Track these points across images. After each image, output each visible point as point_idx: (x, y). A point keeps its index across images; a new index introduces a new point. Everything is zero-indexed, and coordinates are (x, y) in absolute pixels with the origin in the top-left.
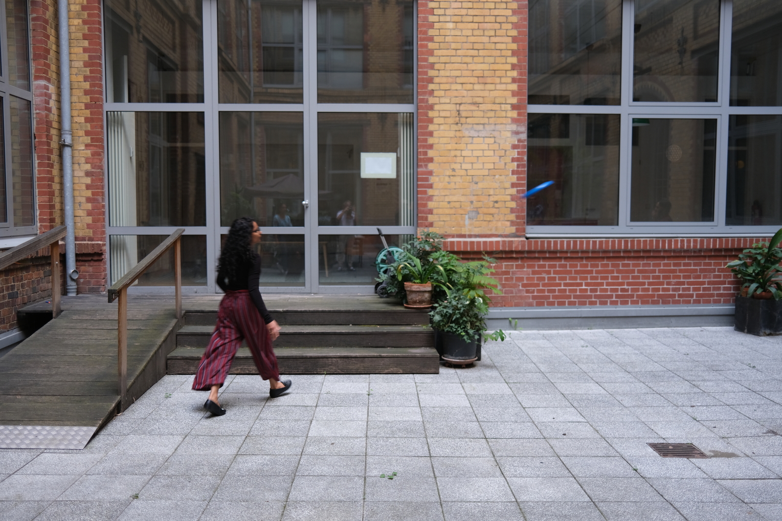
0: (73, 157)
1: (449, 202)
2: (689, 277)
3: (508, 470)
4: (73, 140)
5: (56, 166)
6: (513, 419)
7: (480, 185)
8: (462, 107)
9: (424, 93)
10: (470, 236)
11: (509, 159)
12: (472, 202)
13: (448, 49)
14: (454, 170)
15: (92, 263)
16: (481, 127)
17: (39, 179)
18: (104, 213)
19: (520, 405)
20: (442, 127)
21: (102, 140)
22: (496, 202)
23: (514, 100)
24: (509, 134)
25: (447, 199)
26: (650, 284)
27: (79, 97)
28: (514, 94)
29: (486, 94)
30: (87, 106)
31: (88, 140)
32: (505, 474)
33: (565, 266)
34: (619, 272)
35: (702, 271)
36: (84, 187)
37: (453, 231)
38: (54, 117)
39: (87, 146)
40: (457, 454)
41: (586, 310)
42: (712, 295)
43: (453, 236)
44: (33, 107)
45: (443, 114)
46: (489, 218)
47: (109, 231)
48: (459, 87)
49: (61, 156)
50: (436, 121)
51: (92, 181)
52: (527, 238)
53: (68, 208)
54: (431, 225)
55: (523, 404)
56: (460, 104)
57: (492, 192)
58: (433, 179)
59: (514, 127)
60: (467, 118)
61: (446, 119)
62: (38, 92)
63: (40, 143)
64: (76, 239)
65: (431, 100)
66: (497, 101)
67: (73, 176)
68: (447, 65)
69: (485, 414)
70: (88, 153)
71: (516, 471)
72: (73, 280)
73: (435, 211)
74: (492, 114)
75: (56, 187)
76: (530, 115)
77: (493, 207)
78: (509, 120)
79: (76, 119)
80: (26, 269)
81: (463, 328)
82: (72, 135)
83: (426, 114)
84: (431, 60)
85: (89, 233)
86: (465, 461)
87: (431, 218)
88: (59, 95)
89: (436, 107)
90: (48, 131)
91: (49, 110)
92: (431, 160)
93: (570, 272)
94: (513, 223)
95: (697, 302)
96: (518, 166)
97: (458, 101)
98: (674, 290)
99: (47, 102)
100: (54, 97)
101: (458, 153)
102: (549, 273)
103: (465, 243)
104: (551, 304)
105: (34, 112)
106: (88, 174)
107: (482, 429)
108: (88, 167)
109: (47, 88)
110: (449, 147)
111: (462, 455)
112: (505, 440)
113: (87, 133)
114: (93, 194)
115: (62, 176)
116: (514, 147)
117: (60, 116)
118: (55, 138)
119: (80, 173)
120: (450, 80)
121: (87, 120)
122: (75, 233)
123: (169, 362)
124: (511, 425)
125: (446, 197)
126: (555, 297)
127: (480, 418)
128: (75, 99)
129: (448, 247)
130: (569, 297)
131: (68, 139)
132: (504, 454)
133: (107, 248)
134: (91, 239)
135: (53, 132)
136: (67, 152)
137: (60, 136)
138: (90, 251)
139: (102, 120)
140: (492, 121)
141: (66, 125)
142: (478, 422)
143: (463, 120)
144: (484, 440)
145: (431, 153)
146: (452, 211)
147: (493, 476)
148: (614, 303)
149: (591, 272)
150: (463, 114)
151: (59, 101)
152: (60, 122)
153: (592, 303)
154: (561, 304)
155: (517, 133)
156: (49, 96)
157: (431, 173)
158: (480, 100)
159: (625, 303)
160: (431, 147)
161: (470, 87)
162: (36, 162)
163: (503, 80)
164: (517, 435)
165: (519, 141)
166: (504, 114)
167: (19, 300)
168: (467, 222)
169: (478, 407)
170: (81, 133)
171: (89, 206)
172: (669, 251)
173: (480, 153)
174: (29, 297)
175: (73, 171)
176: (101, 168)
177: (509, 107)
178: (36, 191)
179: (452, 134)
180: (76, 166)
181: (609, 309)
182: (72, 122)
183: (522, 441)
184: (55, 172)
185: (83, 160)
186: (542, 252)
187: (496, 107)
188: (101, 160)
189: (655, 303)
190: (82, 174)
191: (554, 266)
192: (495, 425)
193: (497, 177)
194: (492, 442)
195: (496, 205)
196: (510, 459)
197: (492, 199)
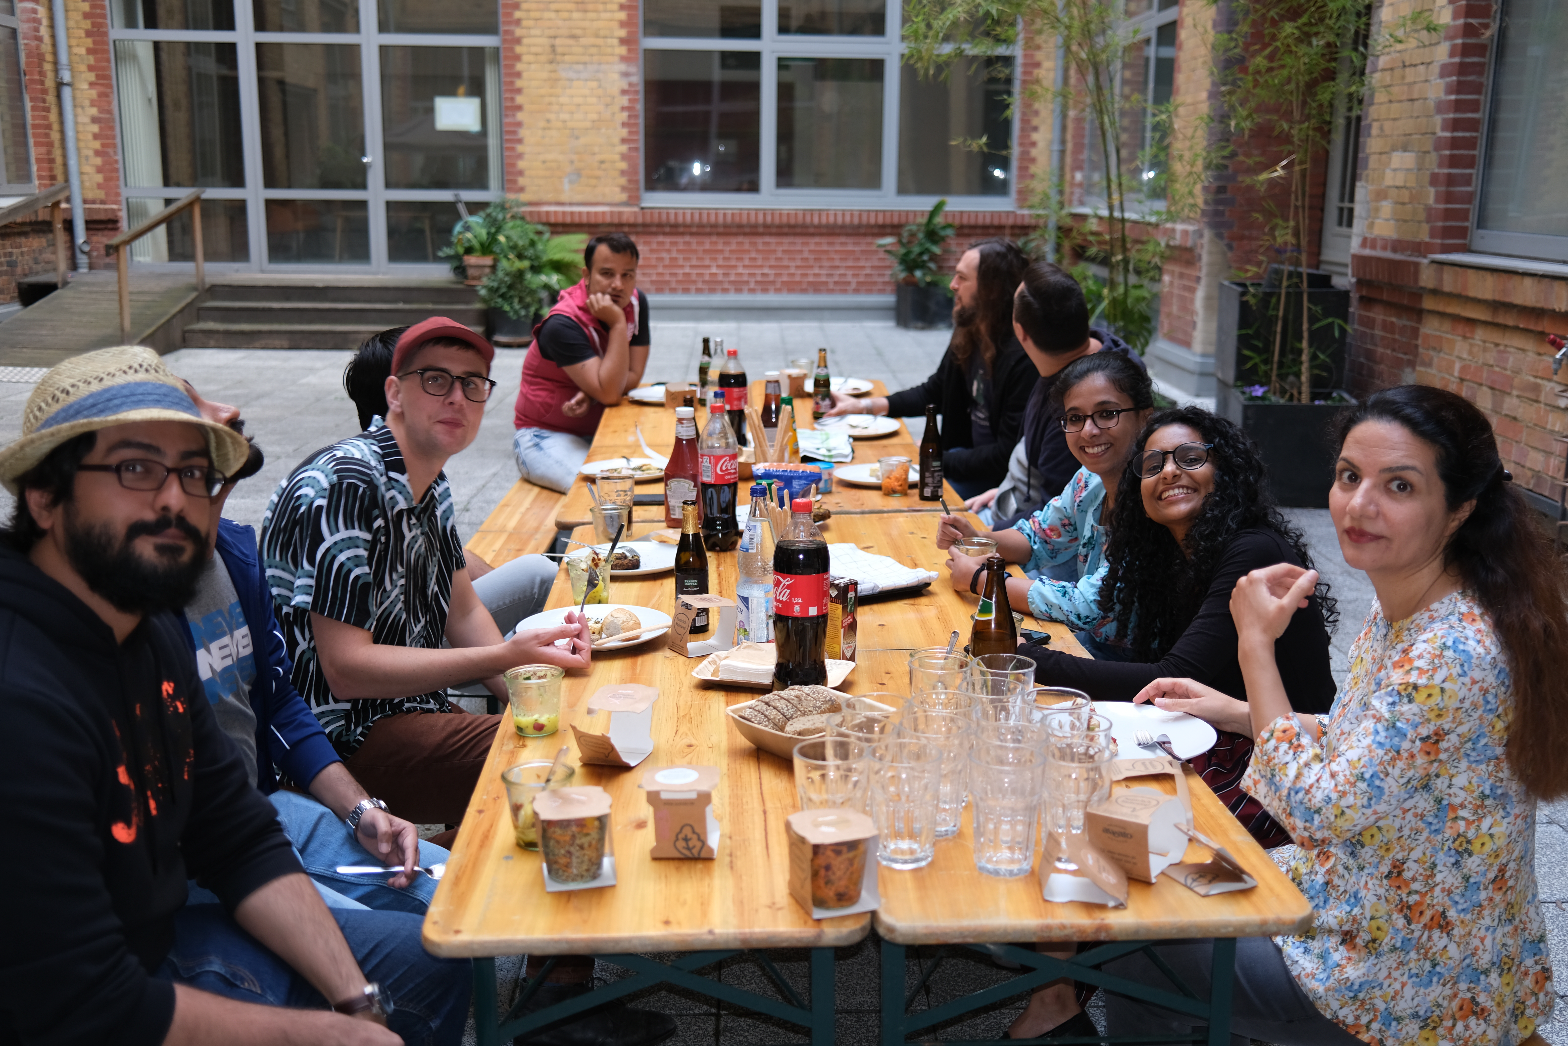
0: (74, 98)
1: (544, 162)
2: (844, 259)
4: (73, 77)
5: (54, 110)
7: (583, 141)
8: (558, 42)
9: (509, 23)
10: (571, 204)
11: (616, 108)
12: (572, 162)
14: (548, 121)
15: (106, 232)
16: (581, 67)
17: (34, 126)
18: (117, 170)
20: (533, 66)
21: (108, 77)
22: (602, 162)
23: (623, 33)
24: (616, 76)
25: (541, 158)
26: (797, 267)
27: (77, 22)
28: (623, 24)
29: (586, 24)
30: (88, 34)
31: (92, 77)
33: (689, 243)
34: (758, 251)
35: (863, 252)
36: (90, 137)
37: (550, 197)
38: (46, 47)
39: (92, 84)
41: (717, 299)
42: (875, 283)
43: (549, 204)
44: (20, 36)
45: (534, 49)
46: (593, 182)
47: (125, 193)
48: (552, 15)
49: (59, 96)
50: (525, 58)
51: (101, 129)
52: (642, 208)
53: (73, 162)
54: (522, 190)
56: (555, 37)
57: (596, 149)
58: (523, 133)
59: (623, 67)
60: (564, 55)
61: (538, 56)
62: (25, 16)
63: (33, 81)
64: (85, 201)
65: (518, 32)
66: (602, 33)
67: (76, 123)
70: (93, 93)
72: (83, 252)
73: (527, 173)
74: (594, 50)
75: (55, 136)
76: (647, 52)
77: (599, 169)
78: (616, 59)
79: (76, 50)
80: (24, 234)
82: (72, 70)
83: (512, 50)
85: (101, 194)
87: (521, 181)
88: (52, 18)
89: (525, 41)
90: (40, 66)
91: (39, 39)
92: (519, 108)
93: (695, 251)
94: (624, 189)
95: (856, 291)
96: (630, 117)
97: (552, 32)
98: (829, 275)
99: (37, 30)
100: (45, 22)
101: (553, 99)
102: (669, 251)
103: (564, 213)
104: (673, 291)
105: (22, 42)
106: (94, 120)
108: (94, 111)
109: (35, 11)
110: (543, 91)
113: (91, 68)
114: (103, 145)
115: (62, 123)
116: (624, 92)
117: (54, 45)
118: (50, 75)
119: (84, 119)
121: (90, 51)
122: (82, 194)
123: (187, 335)
125: (540, 155)
126: (678, 282)
128: (72, 24)
129: (542, 217)
130: (695, 282)
131: (66, 76)
133: (123, 214)
134: (103, 202)
135: (48, 67)
136: (67, 92)
137: (56, 71)
138: (102, 217)
139: (107, 51)
140: (595, 58)
141: (63, 58)
143: (559, 58)
145: (519, 99)
146: (548, 173)
148: (752, 291)
149: (722, 251)
150: (559, 50)
151: (52, 26)
152: (55, 53)
153: (725, 291)
154: (686, 291)
155: (626, 75)
156: (38, 21)
157: (519, 124)
158: (578, 32)
159: (765, 291)
160: (519, 91)
161: (565, 15)
162: (28, 105)
163: (609, 7)
165: (630, 84)
166: (609, 50)
167: (19, 270)
168: (567, 186)
170: (83, 68)
171: (98, 161)
172: (819, 226)
173: (579, 100)
174: (30, 268)
175: (76, 116)
176: (110, 112)
177: (615, 42)
178: (31, 141)
179: (545, 75)
180: (79, 110)
181: (745, 298)
182: (70, 54)
184: (53, 117)
185: (87, 103)
186: (660, 225)
187: (600, 41)
188: (109, 103)
189: (804, 291)
190: (87, 120)
191: (675, 243)
193: (603, 131)
195: (603, 166)
197: (598, 157)
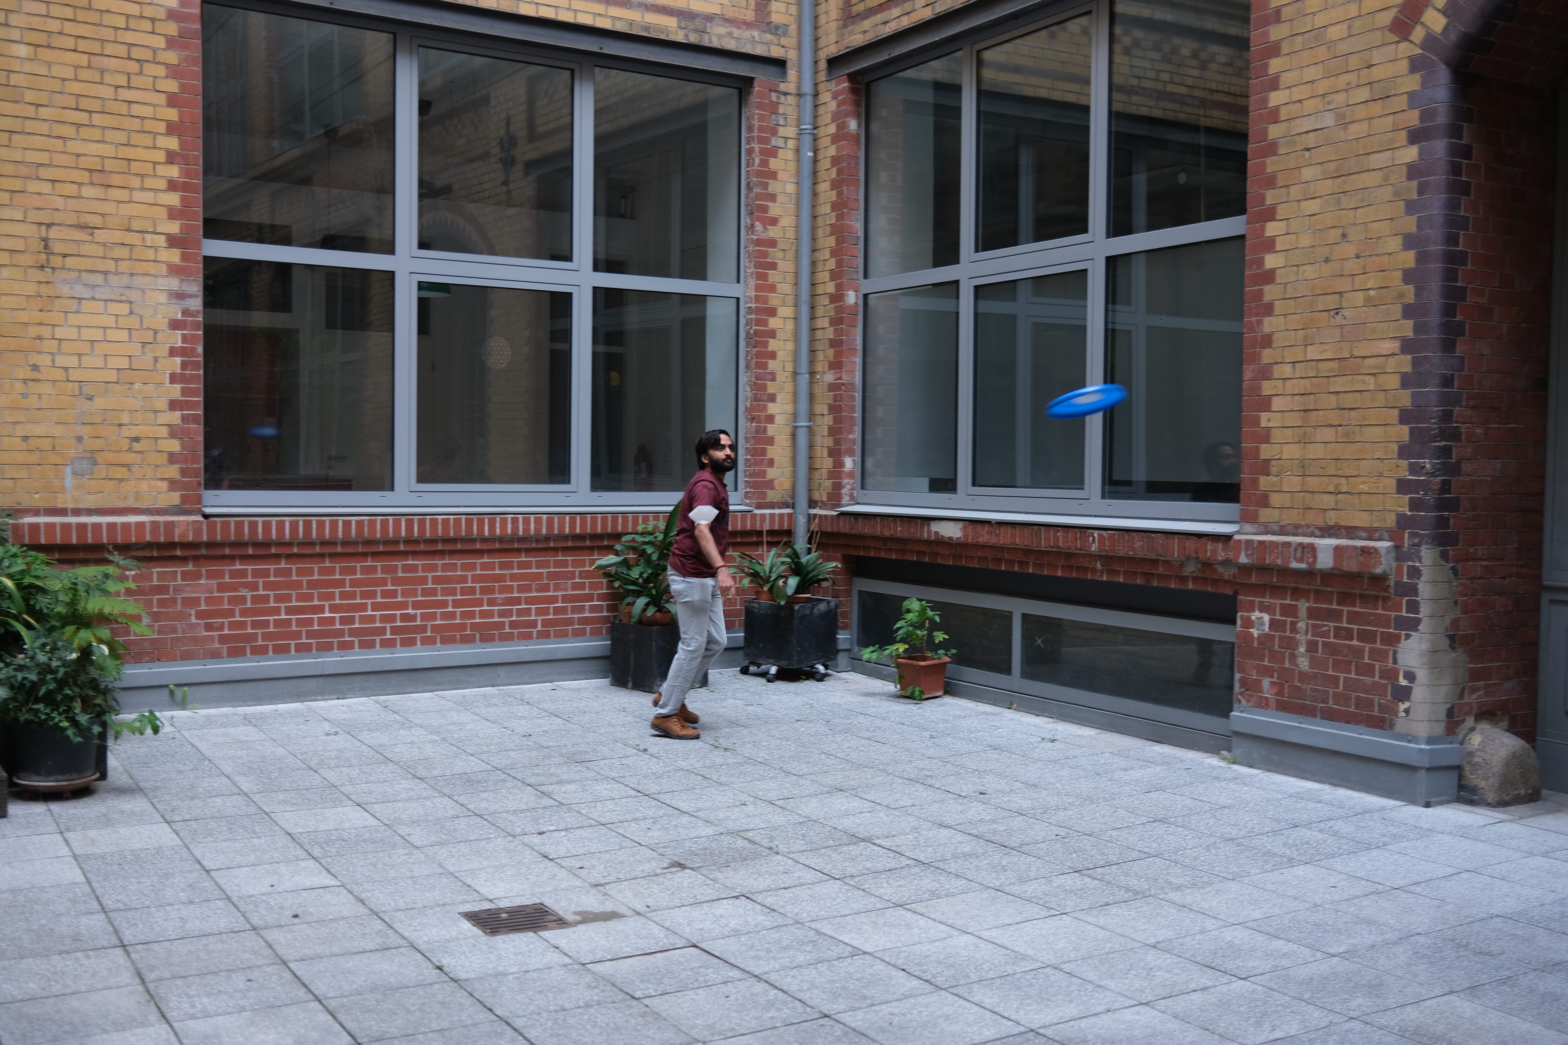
1: (25, 438)
2: (528, 589)
3: (175, 1006)
6: (183, 896)
7: (99, 403)
8: (53, 233)
10: (77, 512)
11: (163, 351)
12: (80, 439)
13: (16, 102)
14: (35, 368)
16: (99, 279)
19: (198, 867)
22: (137, 439)
23: (174, 228)
24: (163, 298)
25: (20, 431)
26: (456, 604)
28: (173, 214)
29: (110, 208)
32: (168, 1015)
33: (287, 572)
34: (396, 581)
35: (551, 576)
37: (37, 500)
40: (57, 988)
41: (333, 661)
42: (570, 622)
43: (36, 512)
46: (120, 473)
48: (46, 188)
52: (206, 517)
55: (204, 863)
56: (49, 225)
57: (125, 418)
59: (174, 283)
60: (65, 256)
61: (15, 255)
66: (135, 225)
68: (15, 137)
69: (120, 894)
71: (193, 1006)
74: (124, 253)
76: (209, 261)
77: (130, 450)
78: (164, 269)
81: (65, 712)
86: (75, 1003)
93: (298, 585)
94: (173, 485)
95: (544, 635)
96: (184, 365)
97: (44, 217)
98: (502, 614)
101: (46, 332)
102: (253, 587)
103: (66, 527)
104: (260, 651)
107: (113, 926)
110: (24, 317)
111: (68, 991)
112: (168, 943)
116: (175, 325)
120: (23, 170)
124: (179, 909)
125: (18, 426)
126: (267, 637)
127: (108, 903)
129: (24, 535)
130: (297, 635)
132: (166, 974)
140: (124, 266)
142: (105, 912)
143: (56, 261)
144: (119, 951)
146: (34, 458)
147: (143, 1025)
148: (388, 644)
149: (341, 583)
150: (57, 248)
153: (346, 646)
154: (280, 650)
155: (180, 296)
158: (96, 221)
159: (409, 643)
161: (71, 189)
163: (149, 183)
164: (194, 931)
165: (185, 312)
166: (150, 254)
168: (69, 482)
169: (105, 880)
172: (491, 539)
173: (97, 335)
177: (162, 241)
179: (30, 289)
181: (378, 657)
183: (204, 940)
186: (238, 544)
187: (133, 238)
189: (467, 640)
191: (265, 573)
192: (144, 915)
193: (137, 386)
194: (137, 952)
195: (136, 446)
196: (179, 982)
197: (126, 432)
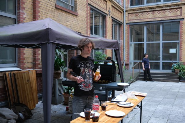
15: (127, 66)
18: (129, 58)
21: (129, 48)
30: (127, 43)
31: (127, 48)
36: (126, 55)
38: (123, 45)
47: (130, 61)
50: (183, 43)
53: (124, 58)
54: (182, 60)
58: (182, 53)
62: (121, 42)
63: (121, 49)
64: (125, 62)
65: (182, 40)
70: (127, 50)
83: (181, 42)
84: (182, 33)
85: (127, 61)
88: (123, 42)
90: (122, 47)
105: (120, 44)
106: (127, 53)
108: (127, 52)
115: (123, 53)
121: (127, 45)
123: (138, 79)
131: (124, 48)
133: (129, 64)
136: (124, 50)
138: (127, 64)
145: (182, 49)
151: (123, 43)
171: (127, 57)
175: (125, 52)
176: (129, 52)
182: (125, 45)
